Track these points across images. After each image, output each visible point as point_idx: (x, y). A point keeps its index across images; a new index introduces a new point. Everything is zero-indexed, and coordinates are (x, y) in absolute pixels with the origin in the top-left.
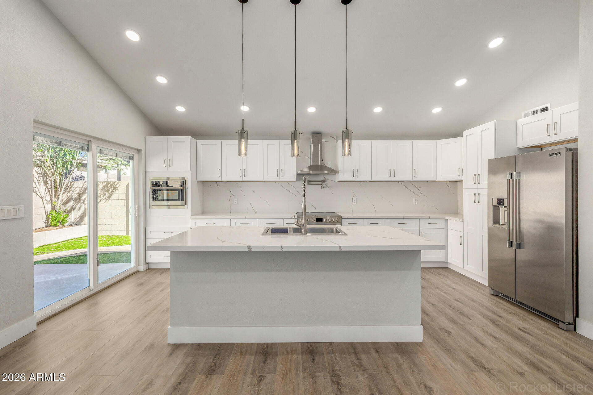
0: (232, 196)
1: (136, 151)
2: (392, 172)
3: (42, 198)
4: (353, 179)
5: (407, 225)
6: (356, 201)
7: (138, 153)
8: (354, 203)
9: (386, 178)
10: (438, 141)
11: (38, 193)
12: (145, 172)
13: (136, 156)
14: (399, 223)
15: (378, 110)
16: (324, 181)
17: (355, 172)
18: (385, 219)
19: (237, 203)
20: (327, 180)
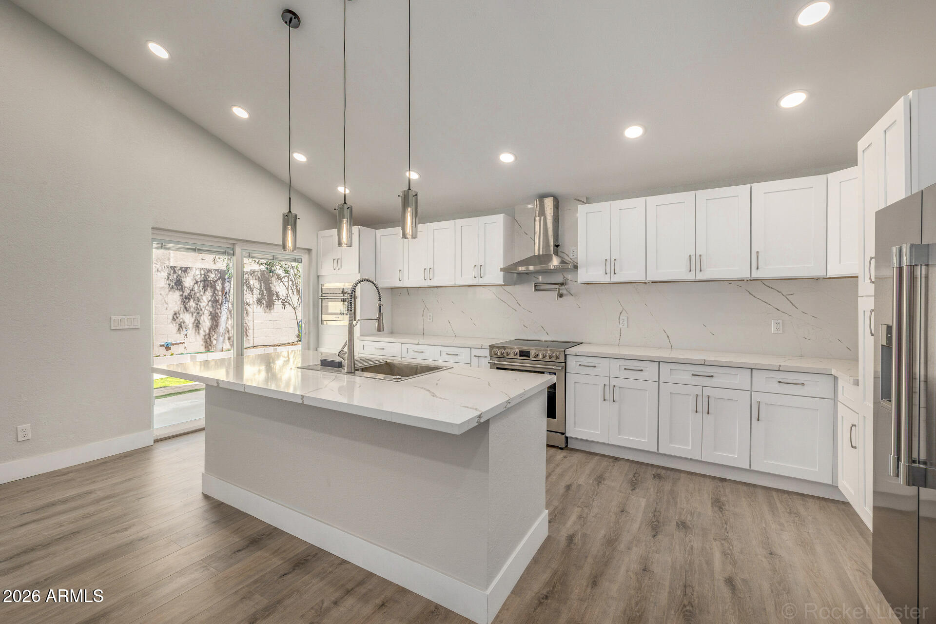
0: (426, 310)
1: (307, 251)
2: (696, 261)
3: (294, 308)
4: (607, 279)
5: (713, 379)
6: (626, 322)
7: (309, 254)
8: (623, 327)
9: (680, 273)
10: (830, 176)
11: (291, 304)
12: (317, 277)
13: (305, 258)
14: (693, 375)
15: (633, 132)
16: (562, 284)
17: (610, 264)
18: (659, 362)
19: (431, 321)
20: (569, 282)
